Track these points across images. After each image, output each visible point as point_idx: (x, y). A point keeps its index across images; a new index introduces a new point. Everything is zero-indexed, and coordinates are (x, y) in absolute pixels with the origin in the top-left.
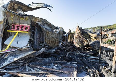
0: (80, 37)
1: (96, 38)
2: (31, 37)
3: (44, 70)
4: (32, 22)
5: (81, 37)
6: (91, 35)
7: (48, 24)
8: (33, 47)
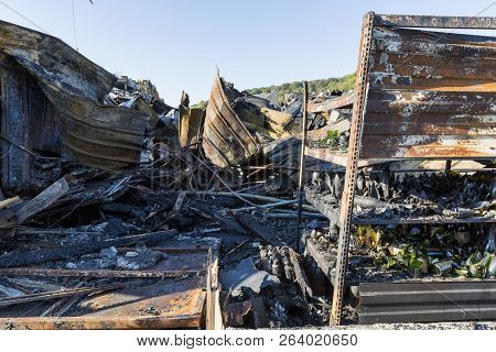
0: (230, 126)
1: (287, 127)
5: (234, 126)
6: (272, 114)
7: (73, 62)
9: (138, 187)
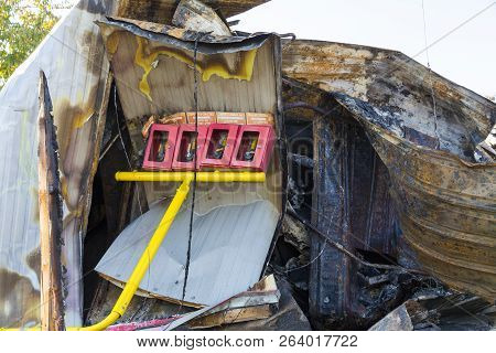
2: (290, 213)
4: (286, 88)
7: (421, 89)
8: (302, 297)
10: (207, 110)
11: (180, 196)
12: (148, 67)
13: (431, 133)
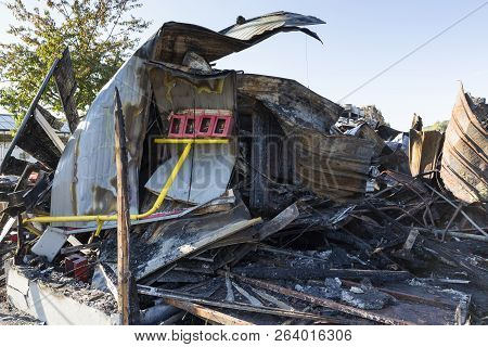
2: (241, 159)
3: (299, 304)
4: (239, 97)
7: (305, 99)
8: (246, 200)
9: (363, 218)
10: (200, 108)
11: (186, 150)
12: (170, 86)
13: (309, 120)
